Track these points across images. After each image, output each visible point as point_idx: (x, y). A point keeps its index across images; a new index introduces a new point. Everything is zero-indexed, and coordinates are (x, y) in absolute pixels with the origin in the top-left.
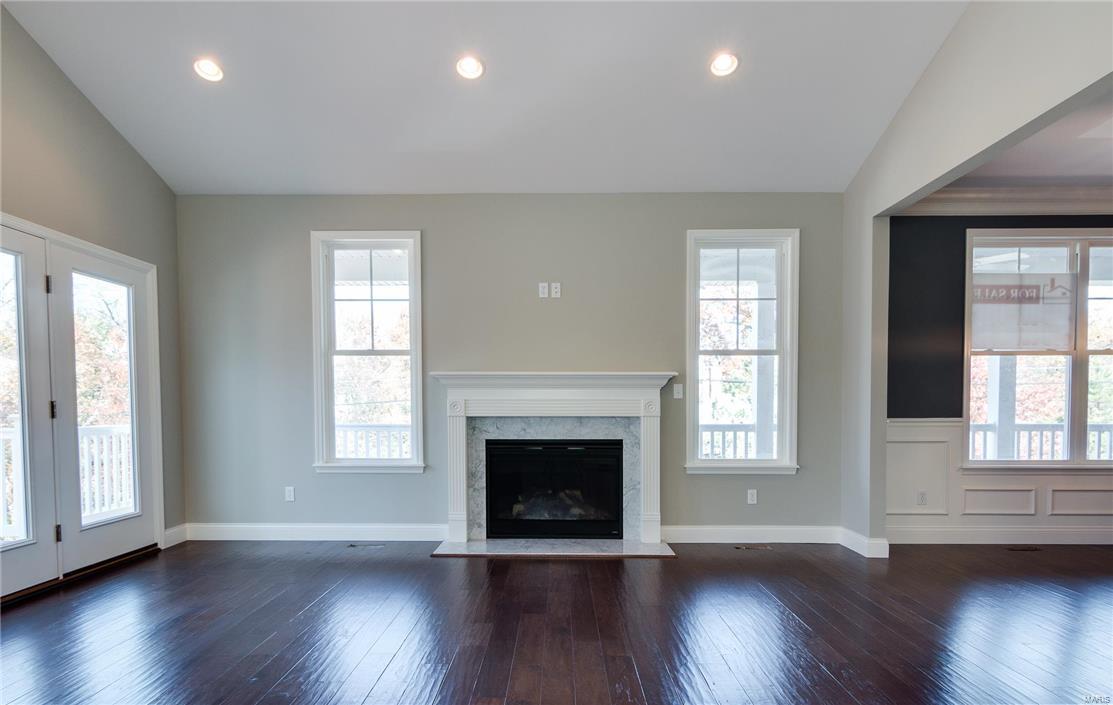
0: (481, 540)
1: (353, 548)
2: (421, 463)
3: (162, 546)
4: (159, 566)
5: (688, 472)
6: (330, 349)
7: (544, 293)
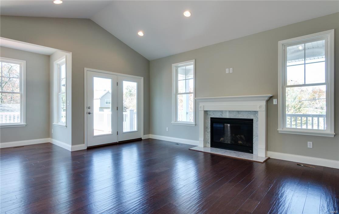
0: (209, 147)
1: (178, 145)
2: (194, 123)
3: (143, 139)
4: (142, 143)
5: (279, 132)
6: (177, 93)
7: (227, 72)
